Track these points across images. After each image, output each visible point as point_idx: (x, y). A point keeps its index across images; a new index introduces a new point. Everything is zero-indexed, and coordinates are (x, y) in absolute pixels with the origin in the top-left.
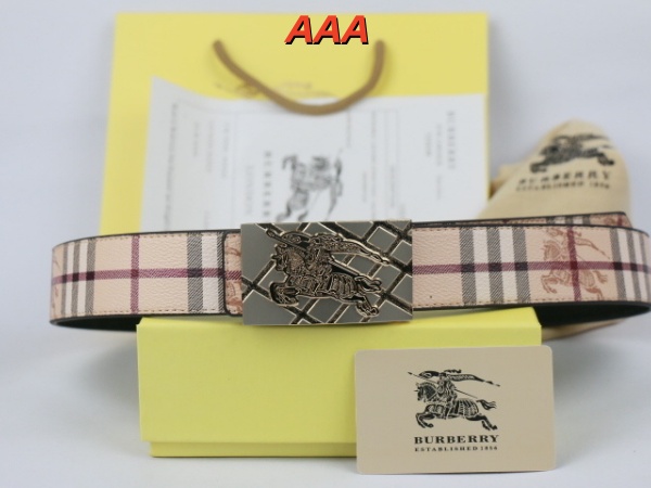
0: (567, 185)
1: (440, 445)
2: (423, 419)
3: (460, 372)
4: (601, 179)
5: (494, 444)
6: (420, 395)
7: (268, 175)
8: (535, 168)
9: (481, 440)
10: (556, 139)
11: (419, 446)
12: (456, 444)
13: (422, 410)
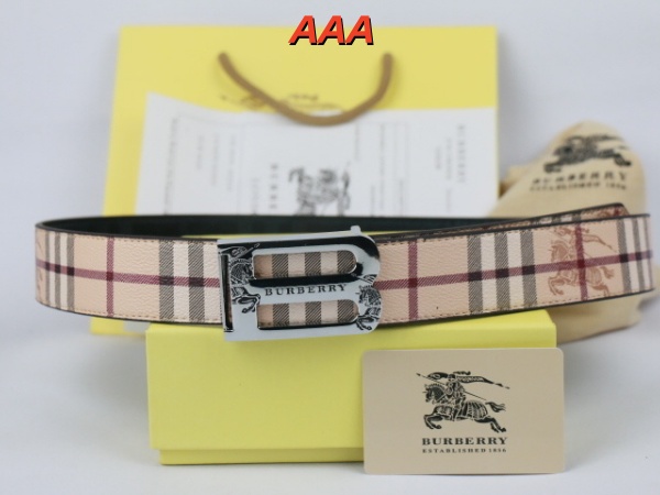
0: (582, 185)
1: (448, 446)
2: (432, 420)
3: (469, 373)
4: (617, 179)
5: (502, 447)
6: (428, 396)
7: (274, 187)
8: (549, 168)
9: (490, 443)
10: (570, 139)
11: (427, 447)
12: (464, 446)
13: (430, 412)
